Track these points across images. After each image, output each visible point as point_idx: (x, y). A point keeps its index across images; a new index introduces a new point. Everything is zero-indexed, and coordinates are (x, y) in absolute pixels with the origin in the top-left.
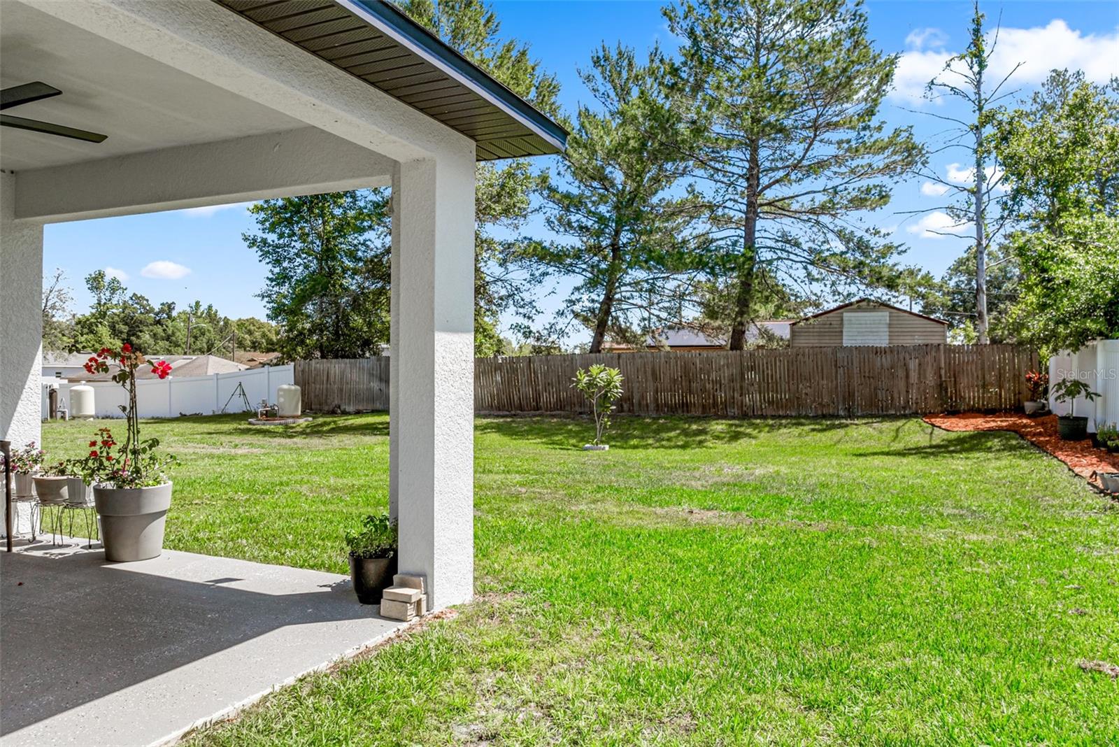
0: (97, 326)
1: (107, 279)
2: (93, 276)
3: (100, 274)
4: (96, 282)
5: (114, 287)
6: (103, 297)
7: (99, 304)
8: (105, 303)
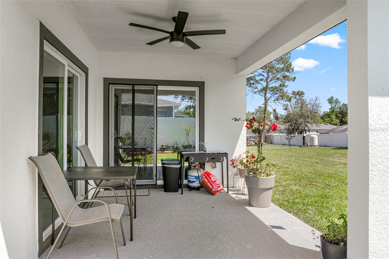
0: (331, 115)
1: (334, 99)
2: (330, 98)
3: (332, 97)
4: (330, 101)
5: (337, 101)
6: (333, 105)
7: (332, 108)
8: (334, 107)
